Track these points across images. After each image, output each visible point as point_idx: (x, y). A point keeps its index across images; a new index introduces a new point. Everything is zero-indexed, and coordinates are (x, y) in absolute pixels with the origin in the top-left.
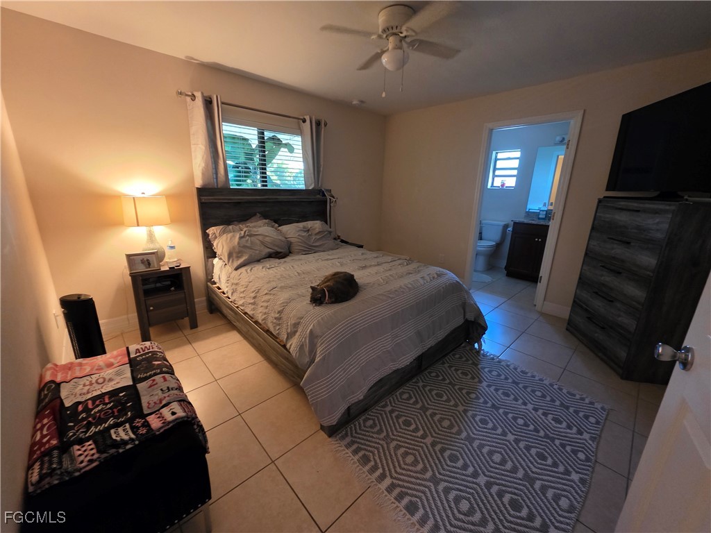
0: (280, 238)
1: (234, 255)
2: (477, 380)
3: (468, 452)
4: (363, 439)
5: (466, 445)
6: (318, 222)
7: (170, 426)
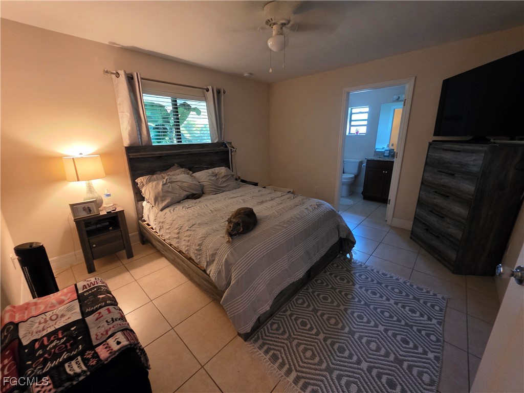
0: (195, 182)
1: (159, 199)
2: (351, 283)
3: (351, 343)
4: (271, 341)
5: (350, 338)
6: (223, 167)
7: (116, 355)
